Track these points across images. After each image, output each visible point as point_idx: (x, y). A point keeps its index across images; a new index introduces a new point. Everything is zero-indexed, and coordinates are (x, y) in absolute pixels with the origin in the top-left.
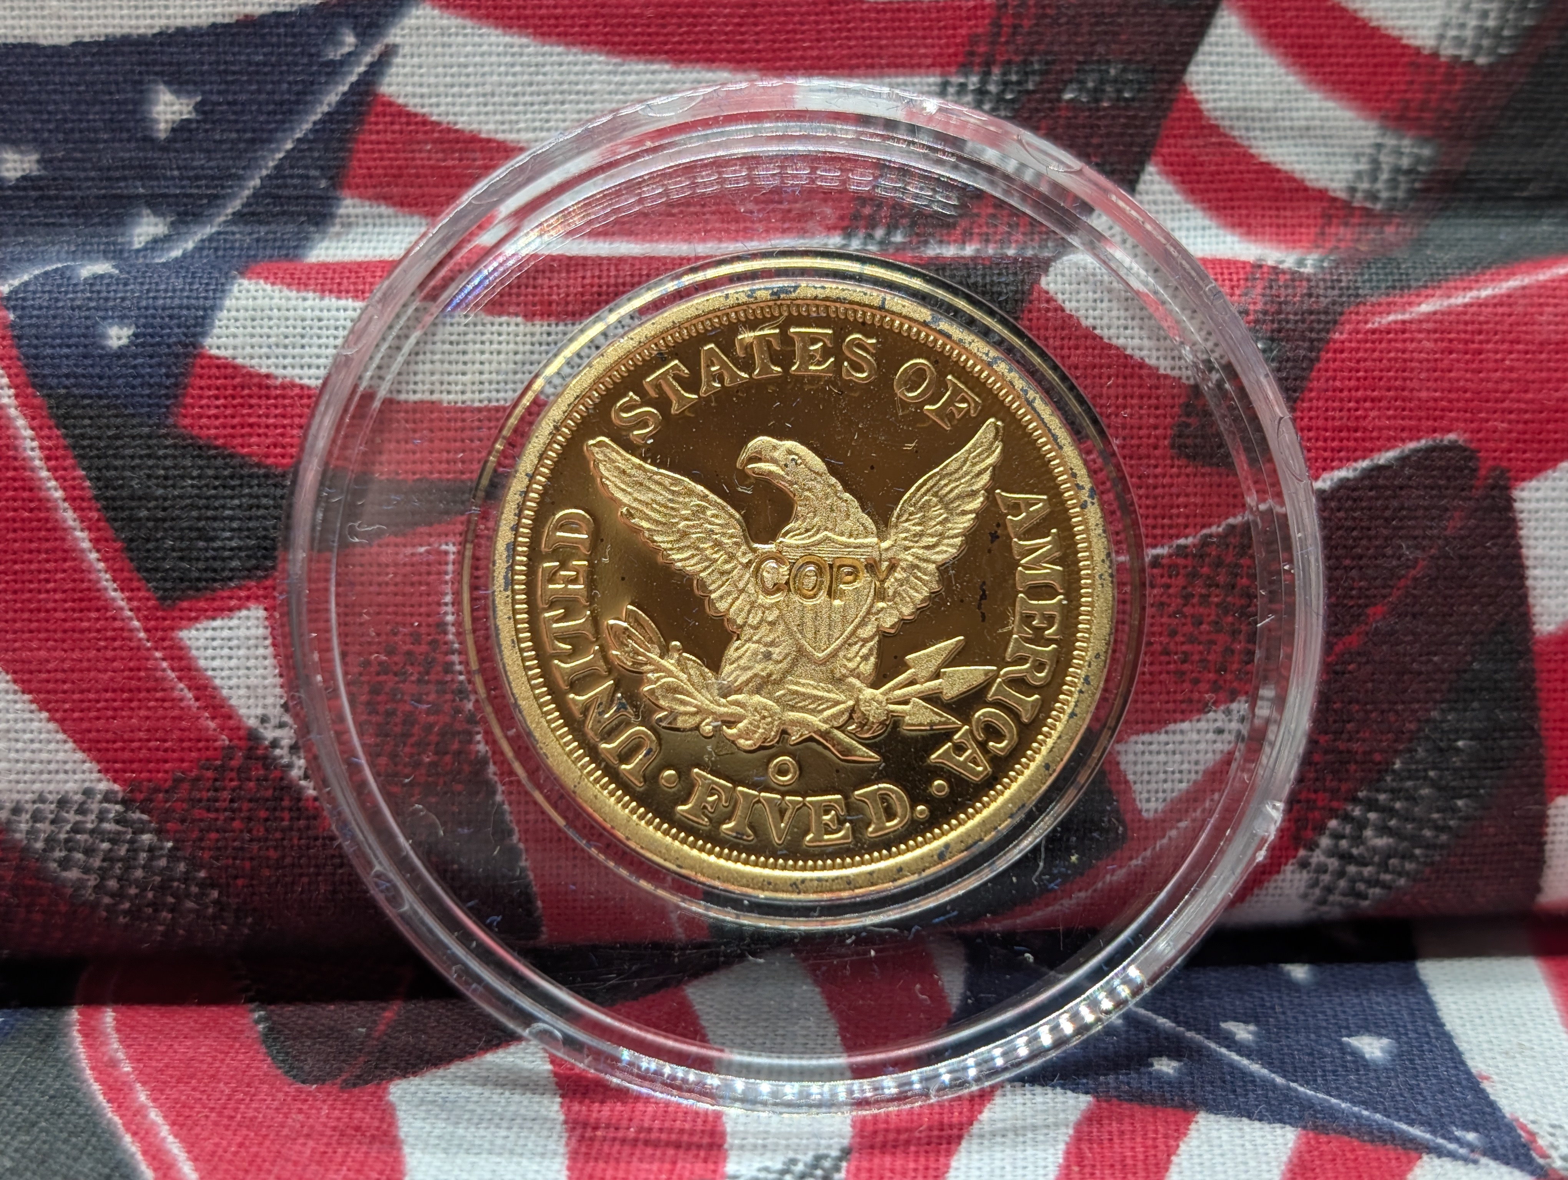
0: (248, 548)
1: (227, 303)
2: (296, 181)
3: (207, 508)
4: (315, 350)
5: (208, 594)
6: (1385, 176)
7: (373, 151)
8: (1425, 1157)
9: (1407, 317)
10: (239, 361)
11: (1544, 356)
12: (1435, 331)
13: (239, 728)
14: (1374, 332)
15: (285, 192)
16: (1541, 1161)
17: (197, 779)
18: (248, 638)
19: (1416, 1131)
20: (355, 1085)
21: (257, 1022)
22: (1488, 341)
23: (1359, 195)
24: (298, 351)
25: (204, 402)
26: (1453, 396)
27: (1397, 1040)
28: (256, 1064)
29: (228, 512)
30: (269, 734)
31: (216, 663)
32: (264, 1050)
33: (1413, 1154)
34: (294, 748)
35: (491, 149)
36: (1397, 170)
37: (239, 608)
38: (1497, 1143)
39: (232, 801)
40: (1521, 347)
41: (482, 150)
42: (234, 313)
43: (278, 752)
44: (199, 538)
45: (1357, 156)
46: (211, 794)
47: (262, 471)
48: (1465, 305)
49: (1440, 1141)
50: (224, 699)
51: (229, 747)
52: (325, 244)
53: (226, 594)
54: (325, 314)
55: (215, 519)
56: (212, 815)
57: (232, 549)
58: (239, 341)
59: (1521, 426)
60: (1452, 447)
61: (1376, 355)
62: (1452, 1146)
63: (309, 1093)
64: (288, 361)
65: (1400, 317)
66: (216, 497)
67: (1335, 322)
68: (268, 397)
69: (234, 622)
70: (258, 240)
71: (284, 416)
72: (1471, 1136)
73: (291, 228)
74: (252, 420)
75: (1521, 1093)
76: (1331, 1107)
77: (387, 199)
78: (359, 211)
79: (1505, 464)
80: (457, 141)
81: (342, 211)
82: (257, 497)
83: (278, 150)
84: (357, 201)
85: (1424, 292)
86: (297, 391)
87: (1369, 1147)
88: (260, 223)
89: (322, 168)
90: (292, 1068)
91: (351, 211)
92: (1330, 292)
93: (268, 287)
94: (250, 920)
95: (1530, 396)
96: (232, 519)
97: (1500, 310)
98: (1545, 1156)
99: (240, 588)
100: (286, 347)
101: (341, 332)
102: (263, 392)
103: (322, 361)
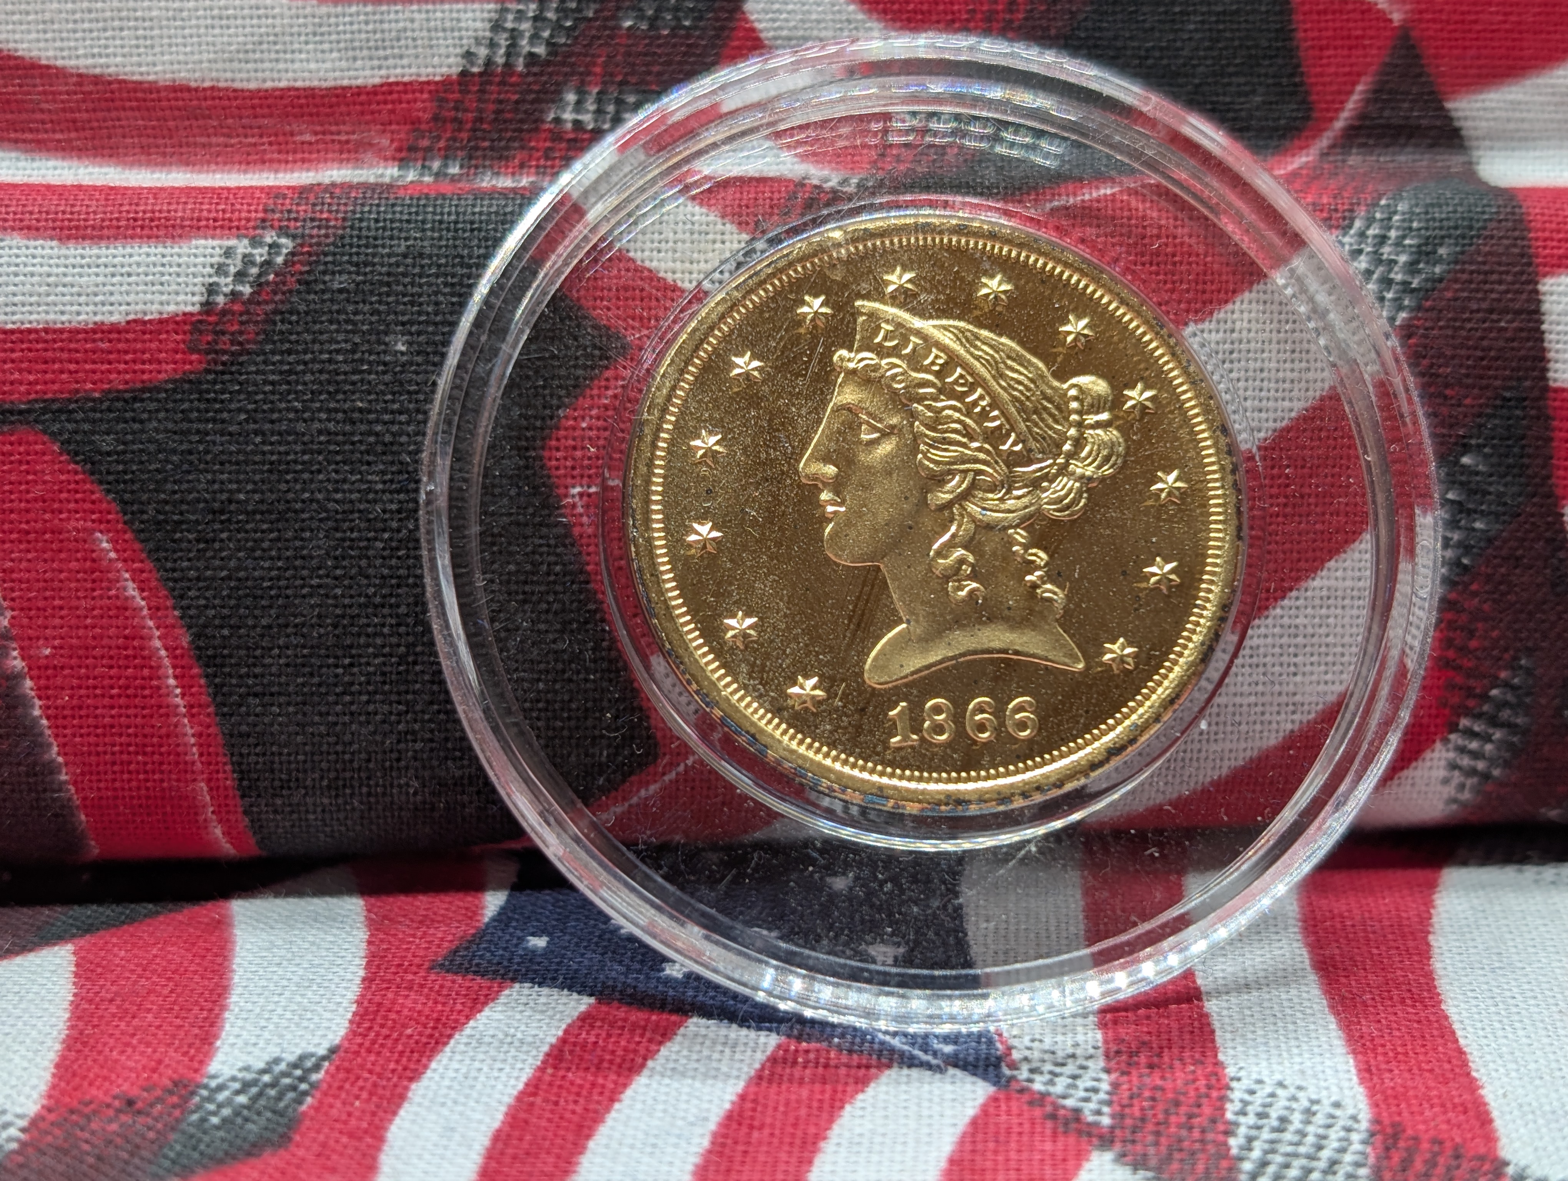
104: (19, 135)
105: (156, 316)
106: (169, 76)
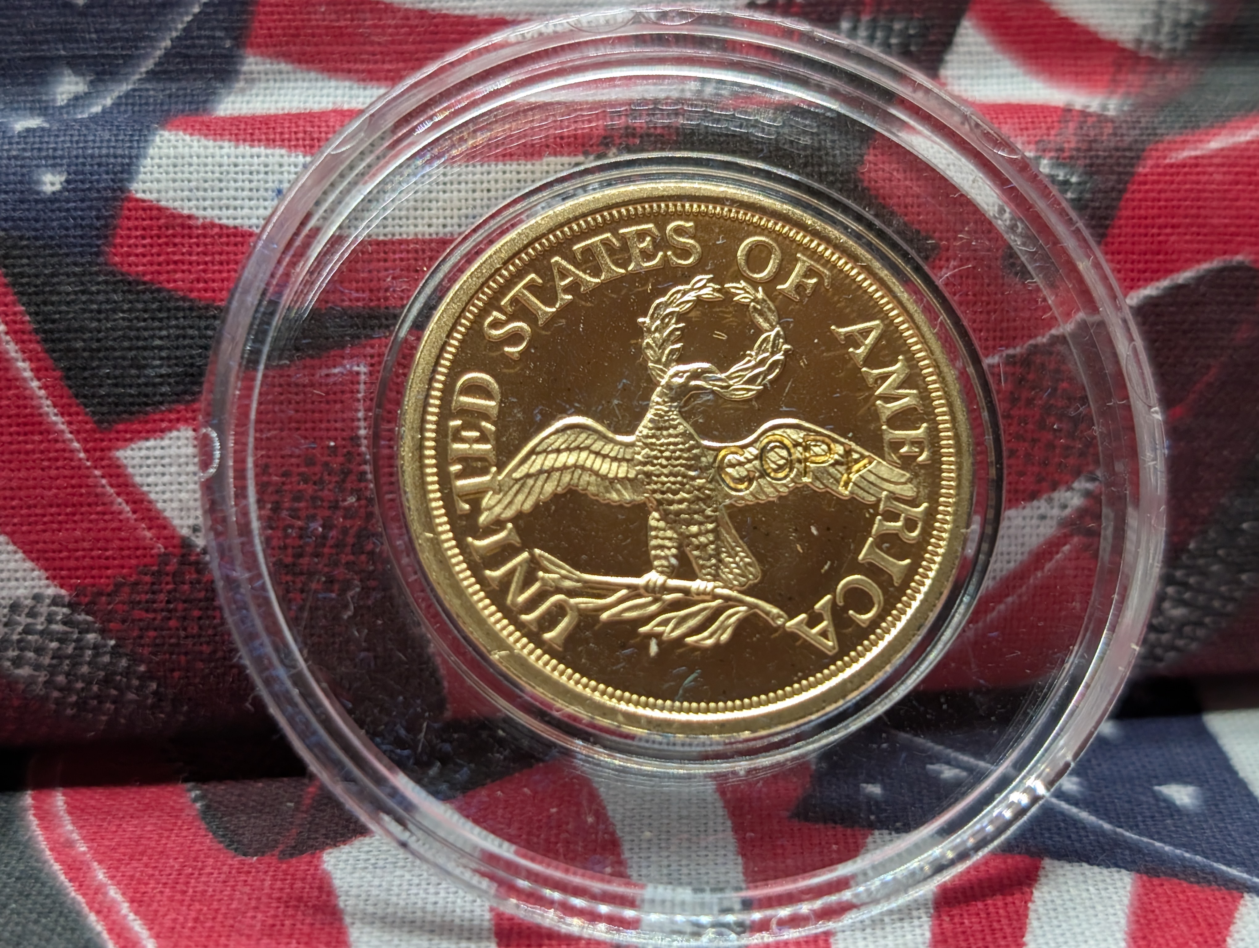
0: (177, 375)
1: (151, 151)
2: (203, 42)
3: (138, 338)
4: (232, 193)
5: (141, 417)
6: (1166, 29)
7: (272, 13)
8: (1246, 895)
9: (1198, 153)
10: (163, 203)
12: (1223, 165)
13: (173, 537)
14: (1171, 166)
15: (193, 52)
17: (136, 584)
18: (179, 456)
19: (1233, 872)
20: (292, 855)
21: (195, 800)
23: (1145, 46)
24: (216, 194)
25: (132, 241)
26: (1238, 222)
27: (1201, 787)
28: (198, 840)
29: (158, 342)
30: (200, 541)
31: (151, 480)
32: (204, 826)
33: (1236, 894)
35: (380, 10)
36: (1176, 24)
37: (170, 430)
39: (168, 602)
41: (372, 11)
42: (157, 161)
43: (207, 558)
44: (131, 366)
45: (1142, 11)
46: (149, 596)
47: (187, 304)
48: (1247, 143)
49: (1256, 880)
50: (159, 512)
51: (165, 554)
52: (231, 98)
53: (157, 417)
54: (240, 160)
55: (145, 348)
56: (151, 615)
57: (161, 376)
58: (162, 185)
60: (1240, 267)
61: (1174, 187)
63: (252, 865)
64: (208, 203)
65: (1193, 153)
66: (145, 329)
67: (1138, 158)
68: (190, 237)
69: (166, 442)
70: (170, 96)
71: (205, 254)
73: (199, 84)
74: (176, 258)
76: (1157, 850)
77: (288, 57)
78: (261, 68)
81: (245, 68)
82: (184, 328)
83: (187, 14)
84: (259, 59)
85: (1212, 131)
86: (216, 230)
87: (1197, 887)
88: (172, 80)
89: (225, 29)
91: (254, 67)
92: (1132, 132)
93: (187, 138)
94: (185, 708)
96: (161, 348)
99: (170, 411)
100: (205, 190)
101: (255, 177)
102: (186, 231)
103: (239, 203)
106: (488, 10)
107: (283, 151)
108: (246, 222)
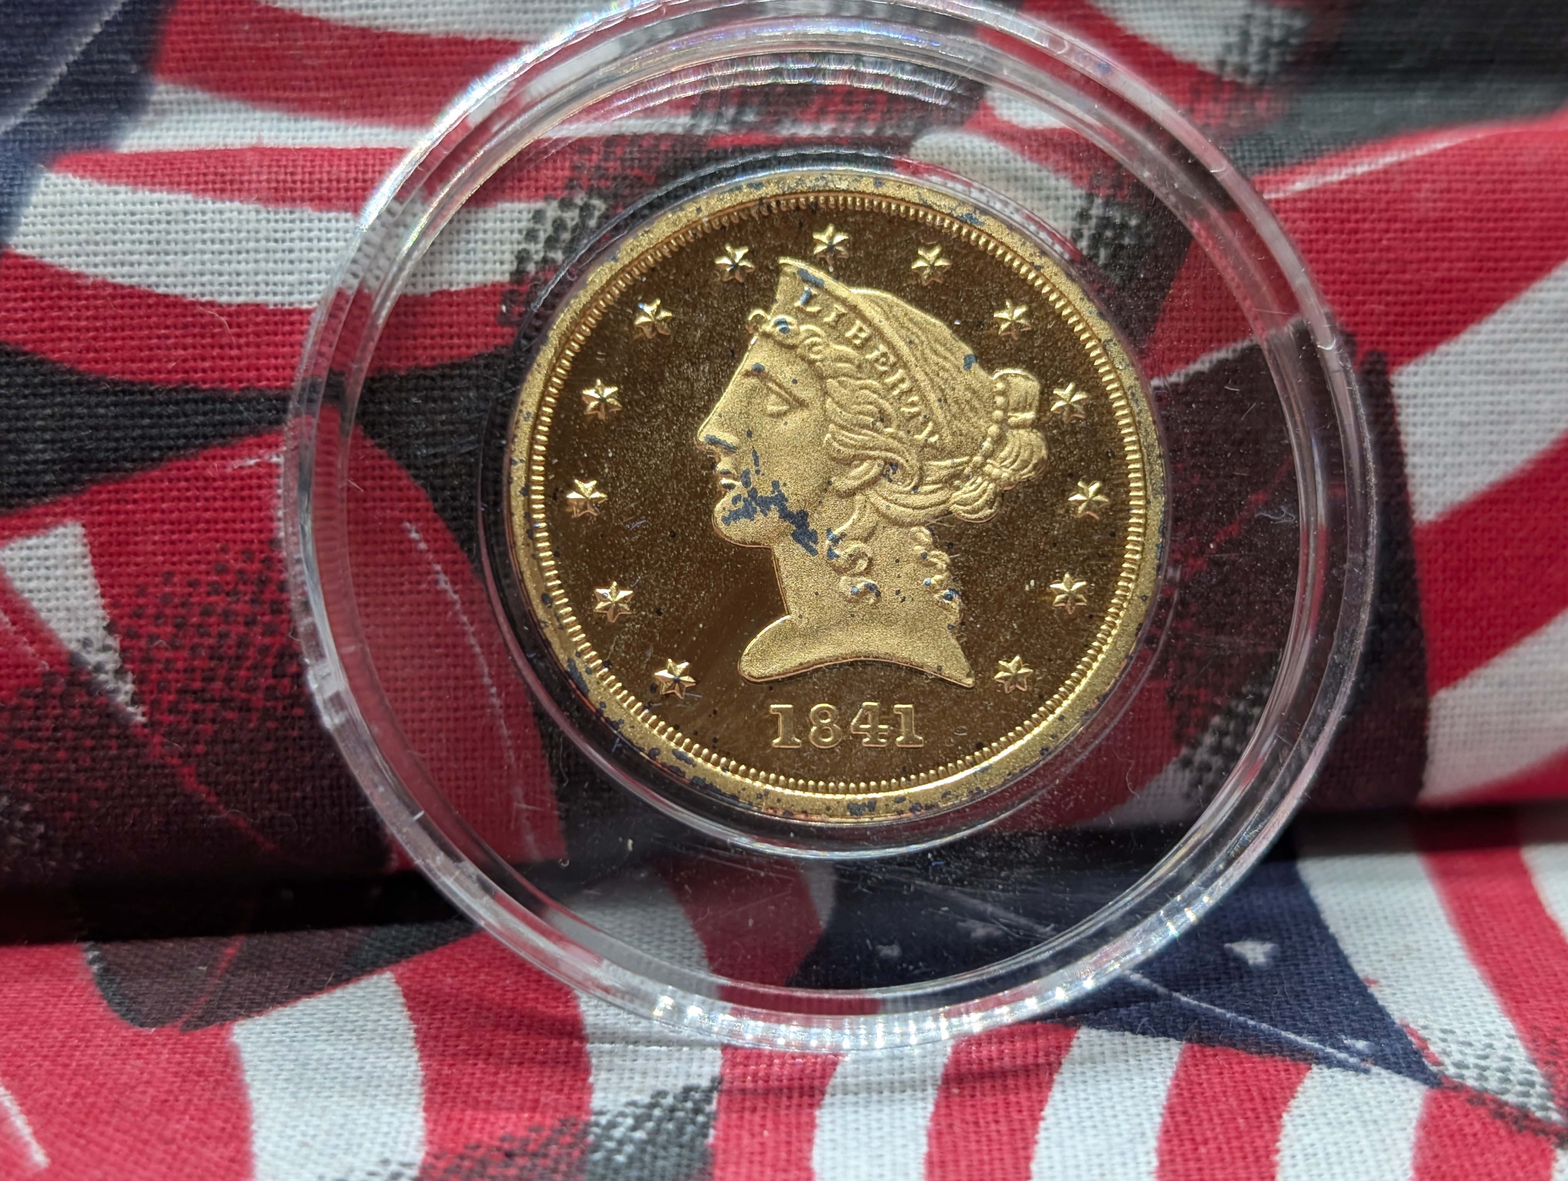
0: (62, 461)
1: (34, 199)
2: (106, 67)
3: (18, 419)
4: (128, 246)
5: (22, 510)
6: (1255, 48)
7: (186, 33)
8: (1315, 1068)
9: (1281, 195)
10: (47, 260)
11: (1421, 235)
12: (1310, 210)
13: (59, 653)
15: (94, 79)
16: (1434, 1069)
17: (18, 708)
18: (66, 557)
19: (1304, 1041)
20: (196, 1027)
21: (92, 962)
22: (1364, 220)
23: (1229, 69)
24: (110, 247)
25: (11, 305)
26: (1329, 277)
27: (1282, 944)
28: (91, 1008)
29: (39, 423)
30: (92, 658)
31: (33, 585)
32: (98, 992)
33: (1302, 1065)
34: (119, 673)
35: (313, 29)
36: (1267, 42)
37: (56, 525)
38: (1388, 1051)
39: (55, 729)
40: (1398, 225)
41: (304, 30)
42: (41, 210)
43: (102, 677)
44: (10, 451)
45: (1226, 28)
46: (33, 723)
47: (75, 378)
48: (1341, 183)
49: (1329, 1050)
50: (43, 623)
51: (50, 674)
52: (138, 133)
53: (40, 510)
54: (139, 207)
55: (25, 430)
56: (35, 746)
57: (45, 462)
58: (47, 239)
59: (1398, 309)
62: (1342, 1056)
63: (149, 1037)
64: (98, 259)
66: (26, 407)
68: (79, 299)
69: (50, 541)
70: (66, 131)
71: (96, 318)
72: (1361, 1045)
73: (101, 117)
74: (62, 323)
75: (1411, 997)
76: (1216, 1018)
77: (205, 84)
78: (173, 97)
79: (1382, 347)
80: (277, 20)
81: (155, 98)
82: (71, 406)
83: (86, 34)
84: (171, 87)
85: (1298, 169)
86: (109, 290)
87: (1256, 1058)
88: (68, 112)
89: (132, 52)
90: (129, 1011)
91: (165, 97)
93: (77, 181)
94: (79, 855)
95: (1408, 276)
96: (44, 429)
97: (1377, 187)
98: (1438, 1063)
99: (54, 503)
100: (97, 244)
101: (155, 227)
102: (74, 292)
103: (136, 257)
104: (280, 93)
105: (462, 287)
106: (442, 28)
107: (189, 197)
108: (145, 281)
